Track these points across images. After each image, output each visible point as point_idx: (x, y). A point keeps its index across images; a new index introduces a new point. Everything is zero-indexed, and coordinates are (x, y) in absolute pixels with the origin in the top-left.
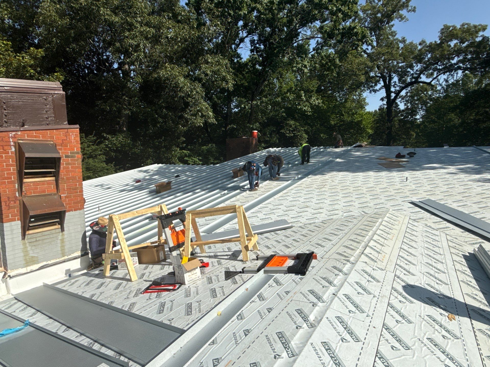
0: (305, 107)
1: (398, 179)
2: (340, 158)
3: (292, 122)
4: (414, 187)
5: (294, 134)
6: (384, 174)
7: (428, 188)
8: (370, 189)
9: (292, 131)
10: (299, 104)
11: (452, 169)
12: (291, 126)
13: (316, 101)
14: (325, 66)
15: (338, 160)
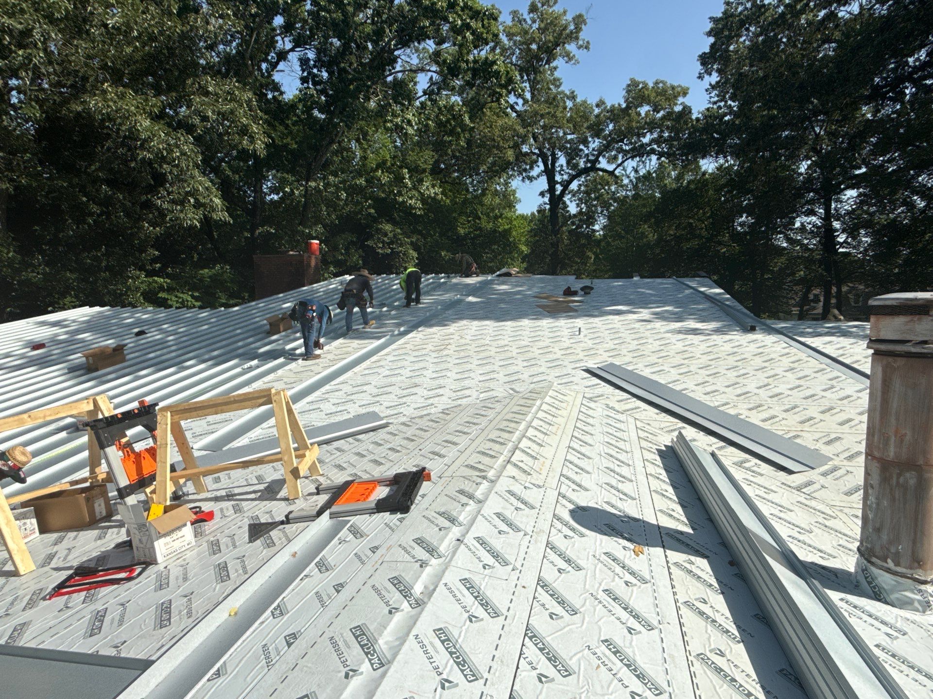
0: (411, 198)
1: (566, 332)
2: (474, 296)
3: (388, 227)
4: (590, 343)
5: (392, 249)
6: (546, 323)
7: (611, 345)
8: (524, 350)
9: (389, 244)
10: (400, 194)
11: (645, 313)
12: (386, 235)
13: (431, 189)
14: (445, 126)
15: (471, 299)
